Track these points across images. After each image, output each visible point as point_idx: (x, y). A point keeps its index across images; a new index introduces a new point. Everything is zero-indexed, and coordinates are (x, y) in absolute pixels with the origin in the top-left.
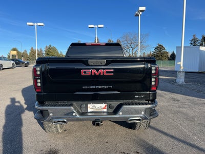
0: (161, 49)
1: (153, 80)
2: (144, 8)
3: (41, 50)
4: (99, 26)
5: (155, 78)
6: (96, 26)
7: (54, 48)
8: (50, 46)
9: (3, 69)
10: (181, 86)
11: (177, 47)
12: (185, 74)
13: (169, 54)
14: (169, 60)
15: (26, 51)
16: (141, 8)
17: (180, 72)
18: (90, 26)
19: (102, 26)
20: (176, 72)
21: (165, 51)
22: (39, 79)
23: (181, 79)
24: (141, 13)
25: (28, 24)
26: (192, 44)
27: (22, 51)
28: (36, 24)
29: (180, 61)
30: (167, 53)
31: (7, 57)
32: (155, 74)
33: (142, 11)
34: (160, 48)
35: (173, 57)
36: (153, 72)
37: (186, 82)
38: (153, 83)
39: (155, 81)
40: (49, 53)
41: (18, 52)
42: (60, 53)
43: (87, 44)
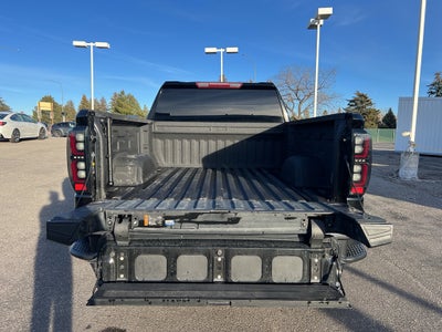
0: (362, 102)
1: (357, 168)
2: (328, 11)
3: (103, 101)
4: (229, 50)
5: (362, 165)
6: (222, 50)
7: (131, 98)
8: (123, 93)
9: (21, 140)
10: (410, 185)
11: (401, 99)
12: (420, 160)
13: (381, 116)
14: (379, 127)
15: (71, 103)
16: (322, 11)
17: (408, 153)
18: (208, 50)
19: (235, 49)
20: (399, 154)
21: (372, 107)
22: (81, 160)
23: (410, 170)
24: (322, 22)
25: (76, 43)
26: (432, 93)
27: (62, 102)
28: (92, 44)
29: (409, 130)
30: (377, 112)
31: (31, 114)
32: (361, 155)
33: (325, 17)
34: (362, 100)
35: (390, 122)
36: (358, 150)
37: (421, 176)
38: (356, 177)
39: (361, 173)
40: (120, 109)
41: (55, 106)
42: (142, 108)
43: (200, 85)
